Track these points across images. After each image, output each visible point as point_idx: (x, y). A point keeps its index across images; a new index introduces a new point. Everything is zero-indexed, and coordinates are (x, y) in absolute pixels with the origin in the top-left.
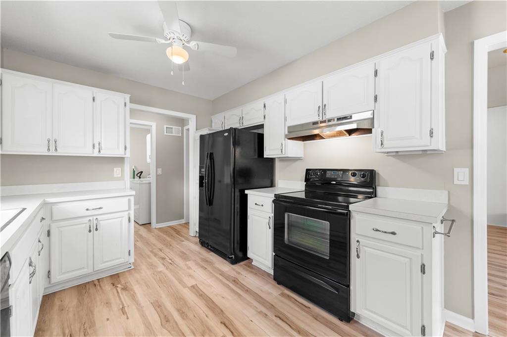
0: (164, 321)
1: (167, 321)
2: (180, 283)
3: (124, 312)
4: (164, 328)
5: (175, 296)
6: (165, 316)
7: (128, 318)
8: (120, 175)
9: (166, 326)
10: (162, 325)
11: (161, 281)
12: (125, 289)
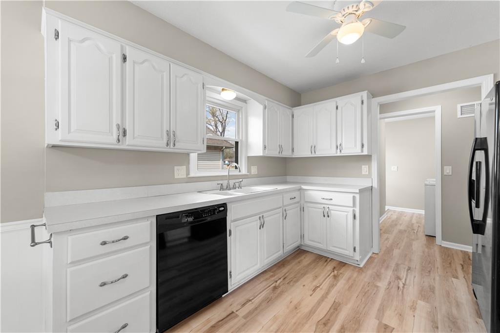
0: (323, 321)
1: (324, 324)
2: (379, 310)
3: (314, 290)
4: (317, 325)
5: (358, 316)
6: (329, 320)
7: (311, 296)
8: (368, 173)
9: (319, 326)
10: (318, 322)
11: (365, 294)
12: (335, 277)
